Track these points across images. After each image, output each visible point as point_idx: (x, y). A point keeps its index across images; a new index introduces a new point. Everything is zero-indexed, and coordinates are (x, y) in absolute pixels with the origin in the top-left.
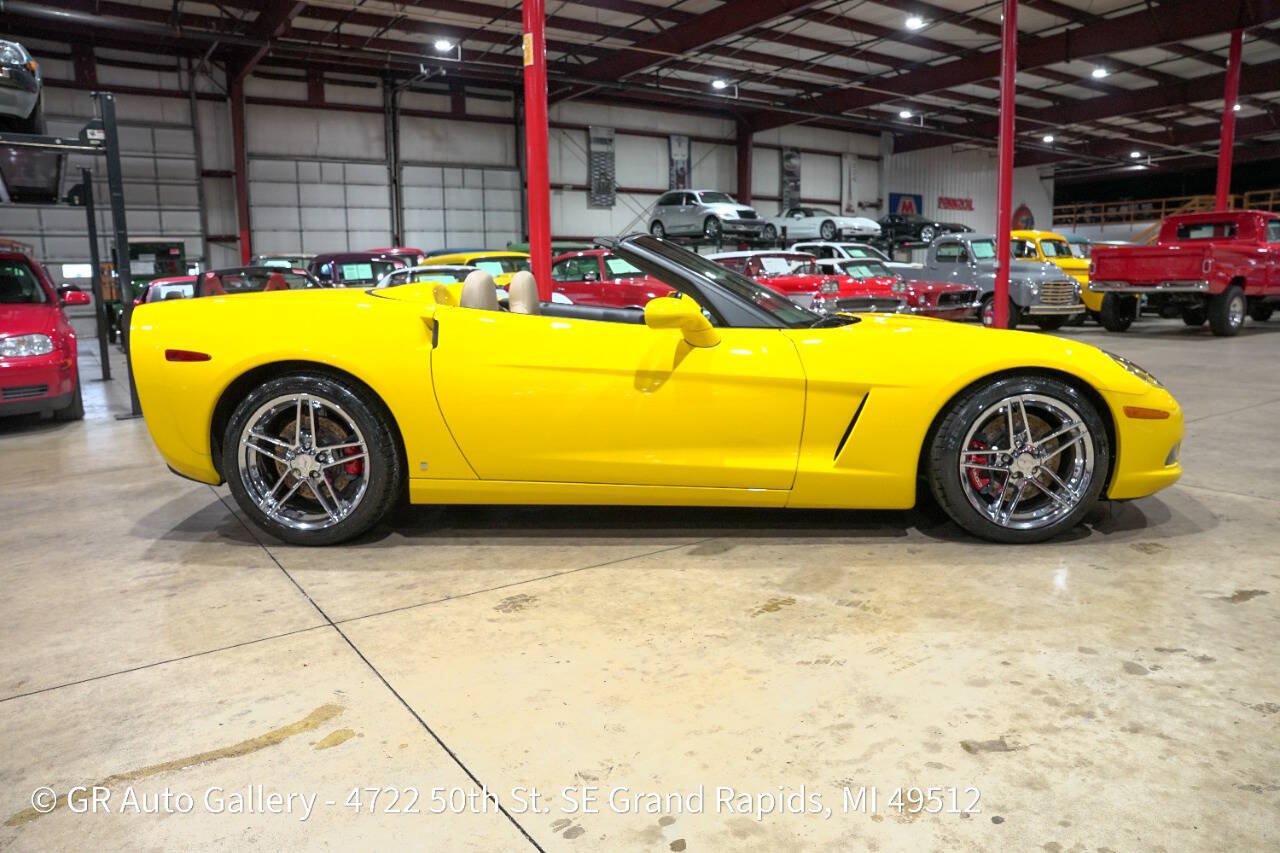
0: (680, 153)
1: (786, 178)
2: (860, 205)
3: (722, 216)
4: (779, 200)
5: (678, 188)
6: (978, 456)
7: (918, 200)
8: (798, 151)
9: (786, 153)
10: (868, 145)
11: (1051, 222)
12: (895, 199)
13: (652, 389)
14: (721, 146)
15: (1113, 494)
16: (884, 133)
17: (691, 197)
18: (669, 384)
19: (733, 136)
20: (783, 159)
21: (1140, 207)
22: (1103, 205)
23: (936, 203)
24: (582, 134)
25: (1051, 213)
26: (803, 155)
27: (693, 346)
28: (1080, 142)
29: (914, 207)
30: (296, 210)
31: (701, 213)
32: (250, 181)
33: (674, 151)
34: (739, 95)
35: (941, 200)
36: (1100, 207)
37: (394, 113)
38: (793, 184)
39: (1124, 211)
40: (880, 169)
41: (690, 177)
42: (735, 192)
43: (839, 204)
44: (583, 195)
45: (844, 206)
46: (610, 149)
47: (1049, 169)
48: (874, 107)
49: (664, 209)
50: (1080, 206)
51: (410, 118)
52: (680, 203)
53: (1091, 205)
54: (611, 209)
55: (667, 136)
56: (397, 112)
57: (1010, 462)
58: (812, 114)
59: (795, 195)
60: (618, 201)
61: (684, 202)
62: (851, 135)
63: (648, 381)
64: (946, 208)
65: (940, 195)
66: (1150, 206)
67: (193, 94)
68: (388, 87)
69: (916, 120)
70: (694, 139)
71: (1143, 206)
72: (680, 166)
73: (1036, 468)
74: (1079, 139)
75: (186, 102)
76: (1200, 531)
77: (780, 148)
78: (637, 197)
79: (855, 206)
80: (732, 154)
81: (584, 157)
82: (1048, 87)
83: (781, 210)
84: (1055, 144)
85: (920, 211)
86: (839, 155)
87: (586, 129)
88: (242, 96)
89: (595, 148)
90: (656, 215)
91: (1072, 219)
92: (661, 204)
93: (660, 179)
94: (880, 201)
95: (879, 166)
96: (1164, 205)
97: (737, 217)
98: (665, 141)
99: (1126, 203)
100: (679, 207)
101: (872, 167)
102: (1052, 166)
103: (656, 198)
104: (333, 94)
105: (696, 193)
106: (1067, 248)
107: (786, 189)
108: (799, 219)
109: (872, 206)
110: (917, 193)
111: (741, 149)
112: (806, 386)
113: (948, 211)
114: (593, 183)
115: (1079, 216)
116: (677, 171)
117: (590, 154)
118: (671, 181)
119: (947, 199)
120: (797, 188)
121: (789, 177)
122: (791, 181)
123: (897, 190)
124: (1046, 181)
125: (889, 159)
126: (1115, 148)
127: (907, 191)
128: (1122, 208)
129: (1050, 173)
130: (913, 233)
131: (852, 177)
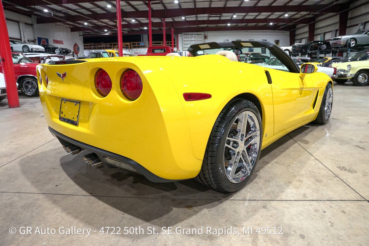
7: (47, 40)
11: (83, 49)
16: (33, 16)
22: (96, 44)
23: (52, 41)
25: (83, 46)
28: (93, 26)
36: (96, 45)
39: (102, 46)
40: (33, 29)
43: (21, 40)
45: (23, 41)
47: (81, 33)
50: (90, 44)
53: (93, 44)
64: (56, 43)
65: (53, 39)
66: (109, 45)
69: (49, 13)
71: (107, 45)
74: (93, 25)
79: (27, 41)
84: (88, 26)
85: (48, 43)
86: (18, 22)
91: (88, 48)
94: (35, 40)
95: (32, 27)
96: (112, 45)
101: (30, 28)
102: (82, 32)
109: (32, 41)
110: (46, 38)
115: (90, 47)
119: (55, 40)
123: (40, 36)
124: (81, 36)
125: (36, 25)
126: (101, 28)
127: (43, 37)
128: (102, 45)
129: (82, 34)
130: (52, 51)
131: (24, 30)
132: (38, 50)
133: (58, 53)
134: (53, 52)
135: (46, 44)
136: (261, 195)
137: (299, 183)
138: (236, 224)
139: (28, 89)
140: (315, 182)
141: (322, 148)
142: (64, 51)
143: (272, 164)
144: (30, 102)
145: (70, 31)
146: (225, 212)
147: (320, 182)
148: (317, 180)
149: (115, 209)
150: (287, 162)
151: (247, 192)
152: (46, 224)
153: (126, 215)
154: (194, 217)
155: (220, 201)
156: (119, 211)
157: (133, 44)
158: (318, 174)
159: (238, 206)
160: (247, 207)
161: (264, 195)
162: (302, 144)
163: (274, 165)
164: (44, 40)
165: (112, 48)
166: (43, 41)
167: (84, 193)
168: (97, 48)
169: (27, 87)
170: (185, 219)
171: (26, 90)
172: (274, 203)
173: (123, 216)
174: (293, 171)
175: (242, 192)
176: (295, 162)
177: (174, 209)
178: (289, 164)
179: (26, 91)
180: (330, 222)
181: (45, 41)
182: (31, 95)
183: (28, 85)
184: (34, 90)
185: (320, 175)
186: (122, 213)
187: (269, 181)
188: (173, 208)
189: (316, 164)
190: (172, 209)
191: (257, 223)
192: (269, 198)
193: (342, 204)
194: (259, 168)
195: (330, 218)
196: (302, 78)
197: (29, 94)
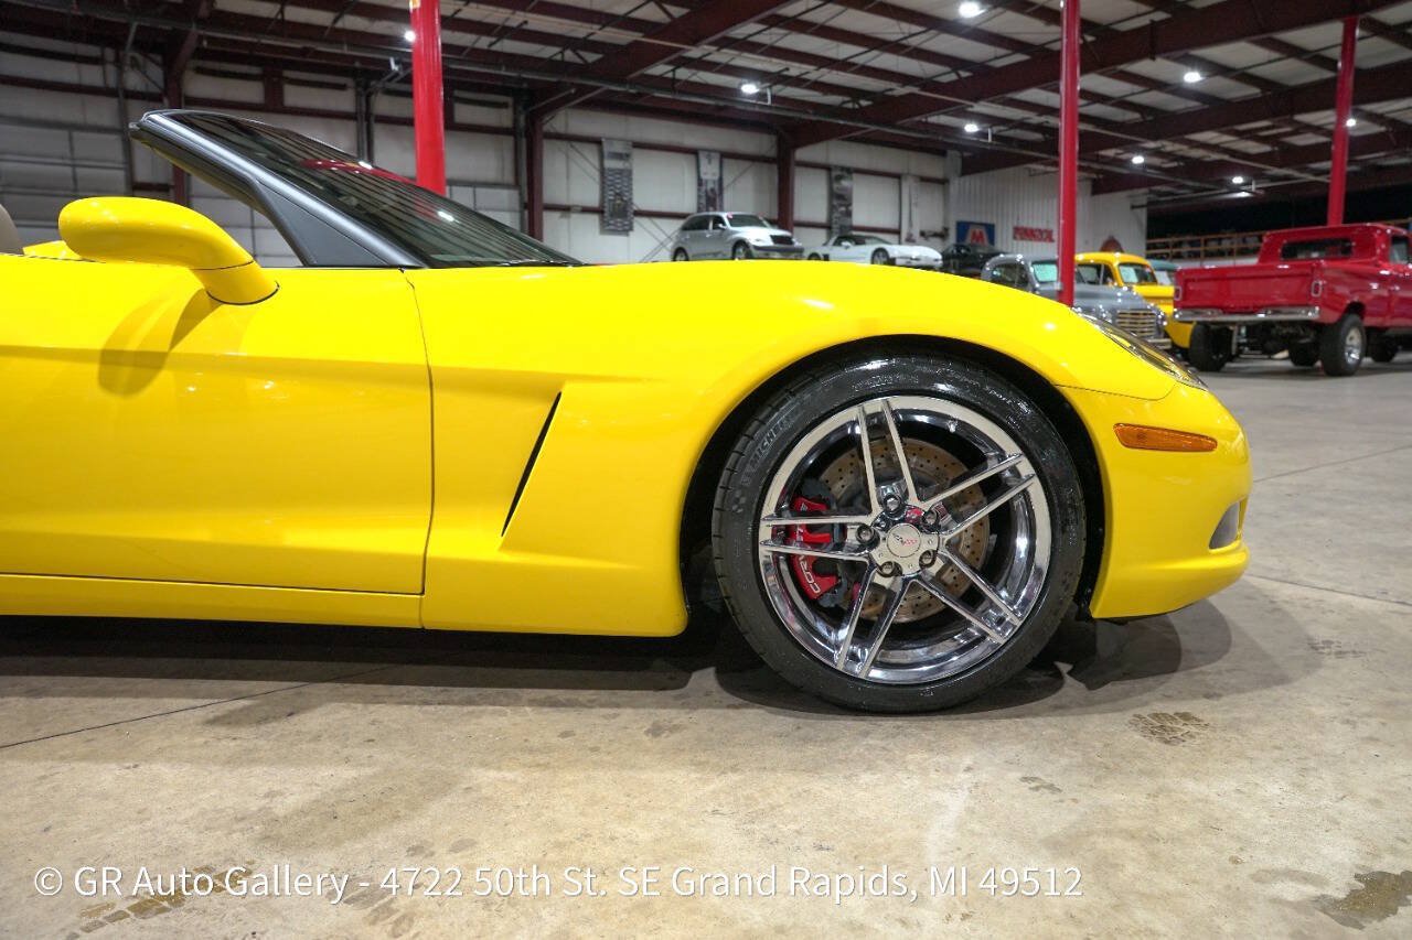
0: (710, 171)
1: (835, 203)
2: (922, 234)
3: (753, 242)
4: (828, 227)
5: (708, 210)
6: (810, 528)
7: (990, 230)
8: (849, 171)
9: (836, 174)
10: (933, 167)
12: (963, 228)
13: (133, 388)
14: (756, 163)
15: (1102, 608)
16: (950, 152)
17: (719, 220)
18: (165, 378)
19: (773, 153)
20: (830, 181)
21: (1244, 241)
22: (1203, 238)
23: (1011, 231)
24: (594, 147)
25: (1144, 247)
26: (854, 175)
27: (217, 301)
28: (1174, 164)
29: (985, 237)
30: (249, 231)
31: (729, 238)
32: (193, 196)
33: (703, 169)
34: (772, 102)
35: (1016, 230)
36: (1199, 241)
37: (368, 119)
38: (843, 209)
39: (1226, 244)
40: (946, 195)
41: (722, 200)
42: (775, 216)
43: (897, 232)
44: (595, 218)
45: (904, 235)
46: (627, 165)
47: (1142, 196)
48: (933, 119)
49: (688, 234)
50: (1176, 239)
51: (389, 127)
52: (707, 228)
53: (1188, 238)
54: (627, 235)
55: (694, 152)
56: (372, 119)
57: (874, 543)
58: (861, 125)
59: (846, 222)
60: (636, 226)
61: (711, 225)
62: (911, 153)
63: (125, 373)
64: (1022, 239)
65: (1015, 224)
66: (1252, 240)
67: (121, 93)
68: (360, 89)
69: (983, 134)
70: (725, 156)
71: (1248, 239)
72: (710, 186)
73: (932, 554)
74: (1173, 161)
75: (114, 102)
76: (1283, 680)
77: (828, 168)
78: (658, 221)
79: (916, 235)
80: (771, 175)
81: (596, 175)
82: (1133, 94)
83: (829, 236)
85: (992, 238)
86: (898, 177)
87: (597, 142)
88: (180, 95)
89: (610, 164)
90: (680, 242)
91: (1168, 254)
92: (685, 229)
93: (687, 202)
94: (946, 229)
95: (944, 190)
97: (770, 243)
98: (692, 157)
99: (1228, 235)
100: (705, 231)
101: (937, 192)
102: (1145, 194)
103: (680, 223)
104: (294, 96)
105: (724, 215)
106: (1152, 274)
107: (836, 215)
108: (847, 247)
109: (936, 235)
110: (989, 221)
111: (782, 169)
112: (431, 379)
113: (1024, 243)
114: (606, 205)
115: (1175, 250)
116: (706, 191)
117: (602, 171)
118: (699, 203)
119: (1023, 229)
120: (849, 214)
121: (840, 201)
122: (841, 205)
123: (965, 218)
124: (1138, 211)
125: (956, 185)
126: (1215, 172)
127: (977, 219)
128: (1224, 242)
129: (1144, 201)
131: (913, 201)
135: (986, 242)
145: (1089, 190)
164: (978, 231)
166: (974, 234)
168: (1202, 255)
181: (981, 233)
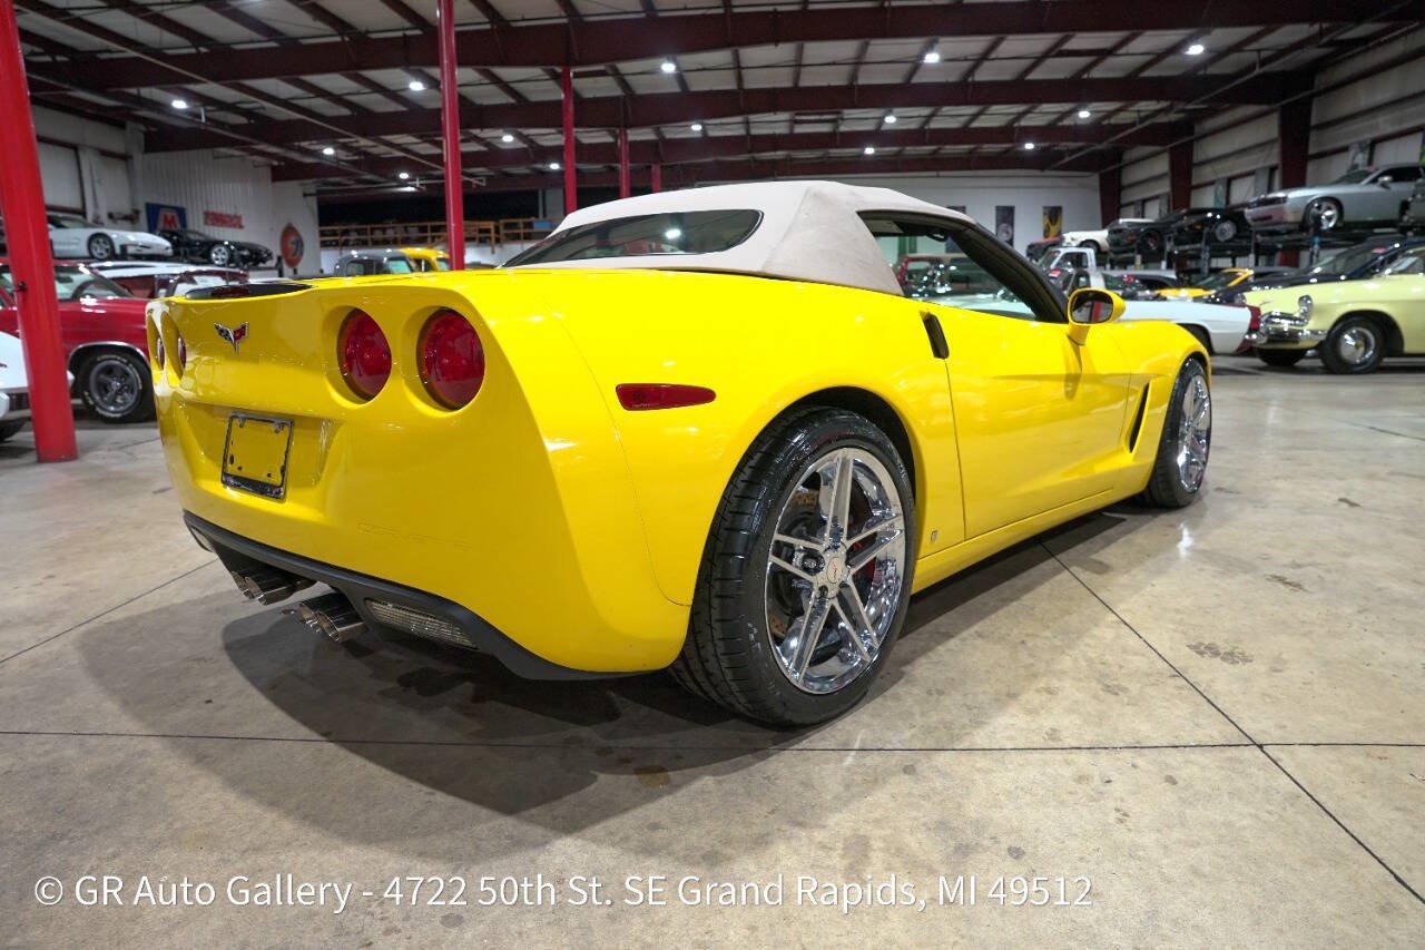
2: (111, 216)
7: (181, 212)
10: (114, 141)
11: (318, 245)
16: (130, 124)
21: (406, 231)
22: (369, 227)
23: (201, 217)
25: (317, 234)
28: (356, 158)
29: (176, 221)
35: (207, 214)
36: (366, 229)
39: (390, 234)
40: (129, 172)
43: (83, 213)
45: (90, 217)
47: (311, 185)
50: (343, 228)
53: (354, 226)
64: (213, 224)
65: (205, 209)
66: (416, 229)
69: (190, 113)
71: (409, 229)
74: (355, 155)
79: (104, 217)
84: (335, 158)
85: (184, 224)
86: (75, 147)
91: (337, 241)
94: (137, 212)
95: (127, 167)
96: (429, 229)
99: (392, 225)
101: (119, 167)
102: (315, 182)
109: (126, 218)
110: (178, 204)
113: (216, 228)
115: (344, 238)
119: (213, 214)
123: (155, 199)
124: (309, 198)
125: (139, 159)
126: (387, 167)
127: (166, 202)
128: (388, 231)
129: (312, 190)
130: (200, 253)
131: (96, 178)
132: (146, 251)
133: (223, 260)
134: (203, 256)
135: (179, 226)
136: (904, 736)
137: (1045, 696)
138: (801, 819)
139: (109, 394)
140: (1101, 692)
141: (1153, 585)
142: (245, 253)
143: (964, 640)
144: (117, 443)
145: (270, 180)
146: (774, 784)
147: (1116, 694)
148: (1109, 687)
149: (404, 780)
150: (1016, 631)
151: (857, 726)
152: (171, 824)
153: (441, 798)
154: (666, 801)
155: (760, 752)
156: (416, 786)
157: (507, 226)
158: (1115, 669)
159: (817, 768)
160: (848, 769)
161: (913, 736)
162: (1085, 576)
163: (968, 642)
164: (169, 214)
165: (429, 239)
166: (166, 217)
167: (304, 732)
168: (370, 243)
169: (103, 388)
170: (635, 806)
171: (102, 396)
172: (941, 759)
173: (427, 798)
174: (1031, 661)
175: (840, 727)
176: (1047, 633)
177: (602, 777)
178: (1025, 639)
179: (101, 403)
180: (1118, 810)
181: (173, 217)
182: (118, 415)
183: (110, 380)
184: (131, 399)
185: (1123, 671)
186: (426, 789)
187: (940, 693)
188: (597, 773)
189: (1118, 637)
190: (596, 777)
191: (878, 814)
192: (930, 743)
193: (1175, 758)
194: (914, 652)
195: (1122, 800)
196: (1076, 341)
197: (111, 411)
